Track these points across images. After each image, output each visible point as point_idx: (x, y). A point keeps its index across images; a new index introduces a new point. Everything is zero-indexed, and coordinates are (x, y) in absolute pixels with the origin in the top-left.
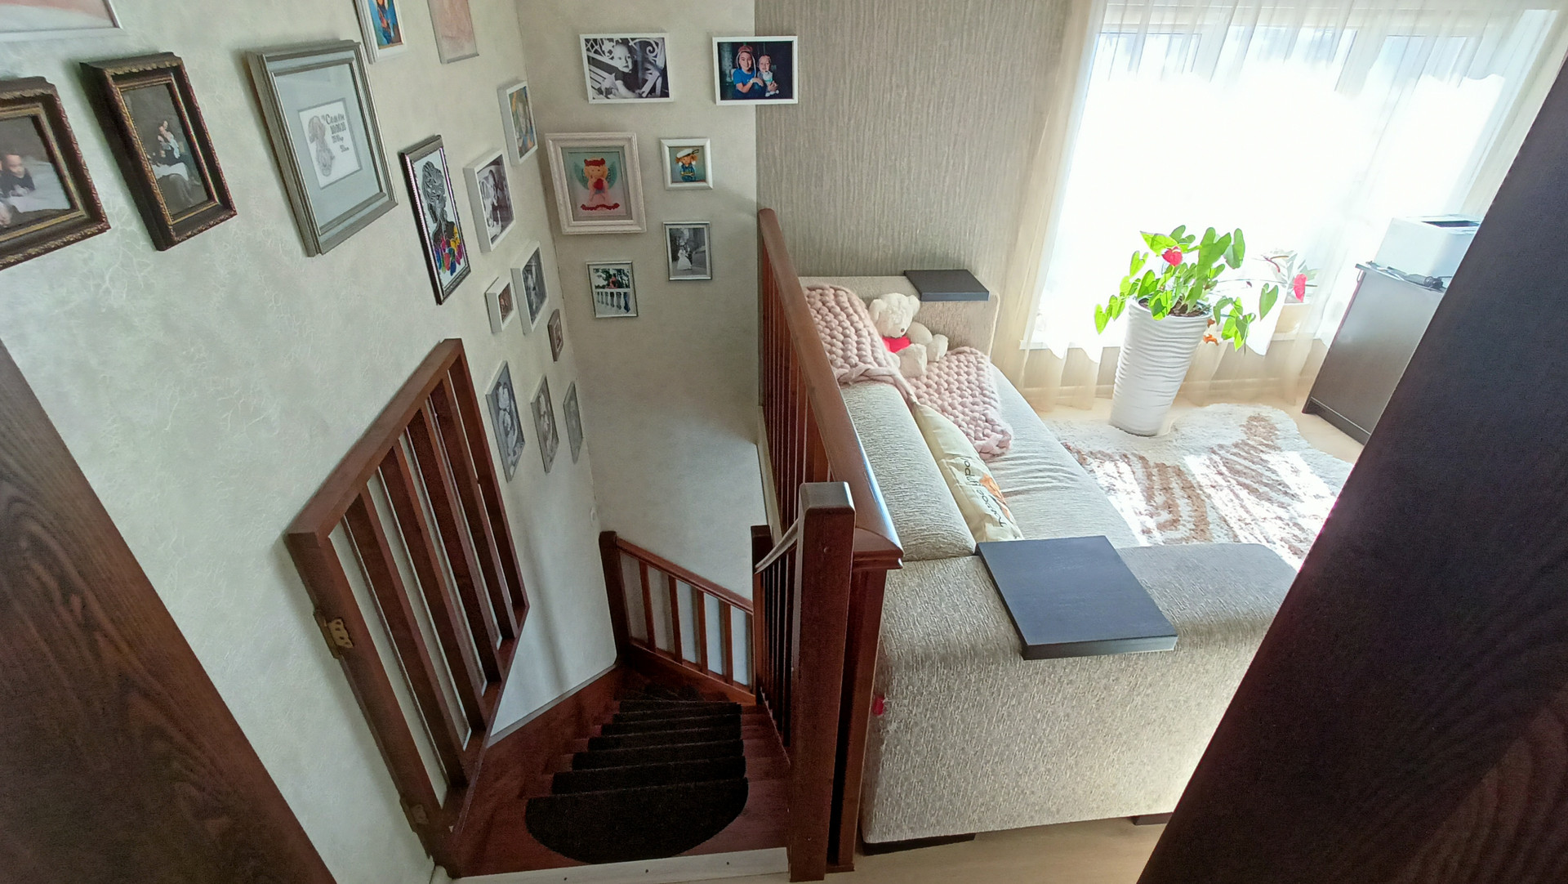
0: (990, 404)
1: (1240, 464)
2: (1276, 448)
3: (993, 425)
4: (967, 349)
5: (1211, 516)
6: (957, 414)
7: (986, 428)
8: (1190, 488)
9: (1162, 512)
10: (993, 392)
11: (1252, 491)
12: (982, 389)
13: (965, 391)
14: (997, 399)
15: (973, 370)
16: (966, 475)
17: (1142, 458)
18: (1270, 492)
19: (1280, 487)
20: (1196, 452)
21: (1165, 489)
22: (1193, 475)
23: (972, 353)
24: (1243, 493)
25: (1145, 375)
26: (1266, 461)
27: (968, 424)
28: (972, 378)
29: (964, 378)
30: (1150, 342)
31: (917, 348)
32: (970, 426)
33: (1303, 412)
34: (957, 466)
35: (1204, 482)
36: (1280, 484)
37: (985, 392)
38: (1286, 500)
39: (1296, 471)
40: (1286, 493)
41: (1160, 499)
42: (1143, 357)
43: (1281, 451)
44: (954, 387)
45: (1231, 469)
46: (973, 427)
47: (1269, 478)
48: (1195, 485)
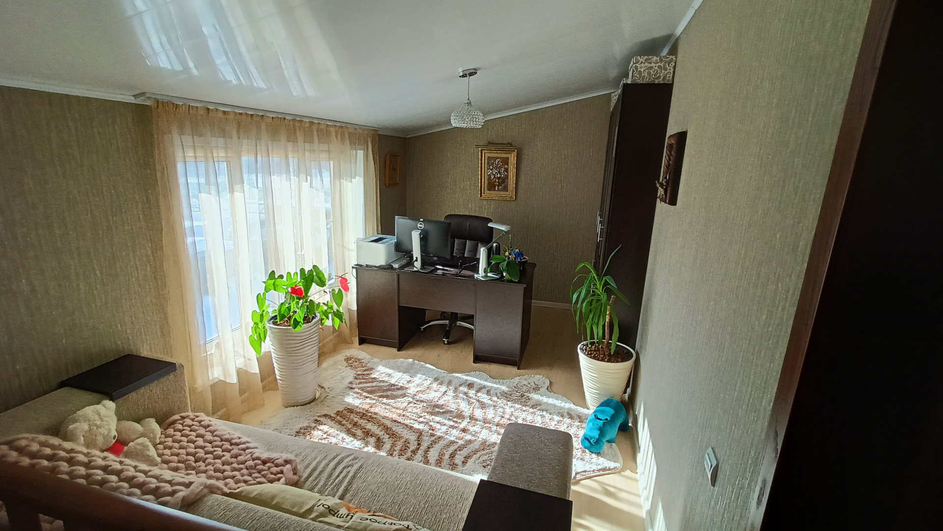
0: (248, 448)
1: (368, 387)
2: (372, 369)
3: (273, 462)
4: (177, 417)
5: (388, 423)
6: (231, 474)
7: (269, 468)
8: (363, 415)
9: (369, 439)
10: (240, 438)
11: (387, 397)
12: (227, 440)
13: (215, 451)
14: (249, 440)
15: (202, 431)
16: (334, 515)
17: (325, 416)
18: (393, 393)
19: (393, 388)
20: (344, 394)
21: (354, 425)
22: (357, 407)
23: (183, 418)
24: (385, 400)
25: (300, 366)
26: (375, 378)
27: (251, 476)
28: (209, 437)
29: (200, 442)
30: (296, 345)
31: (139, 444)
32: (254, 475)
33: (359, 345)
34: (322, 515)
35: (366, 407)
36: (391, 386)
37: (234, 441)
38: (400, 392)
39: (390, 375)
40: (398, 389)
41: (359, 432)
42: (292, 356)
43: (374, 369)
44: (201, 453)
45: (369, 392)
46: (257, 475)
47: (386, 386)
48: (364, 412)
